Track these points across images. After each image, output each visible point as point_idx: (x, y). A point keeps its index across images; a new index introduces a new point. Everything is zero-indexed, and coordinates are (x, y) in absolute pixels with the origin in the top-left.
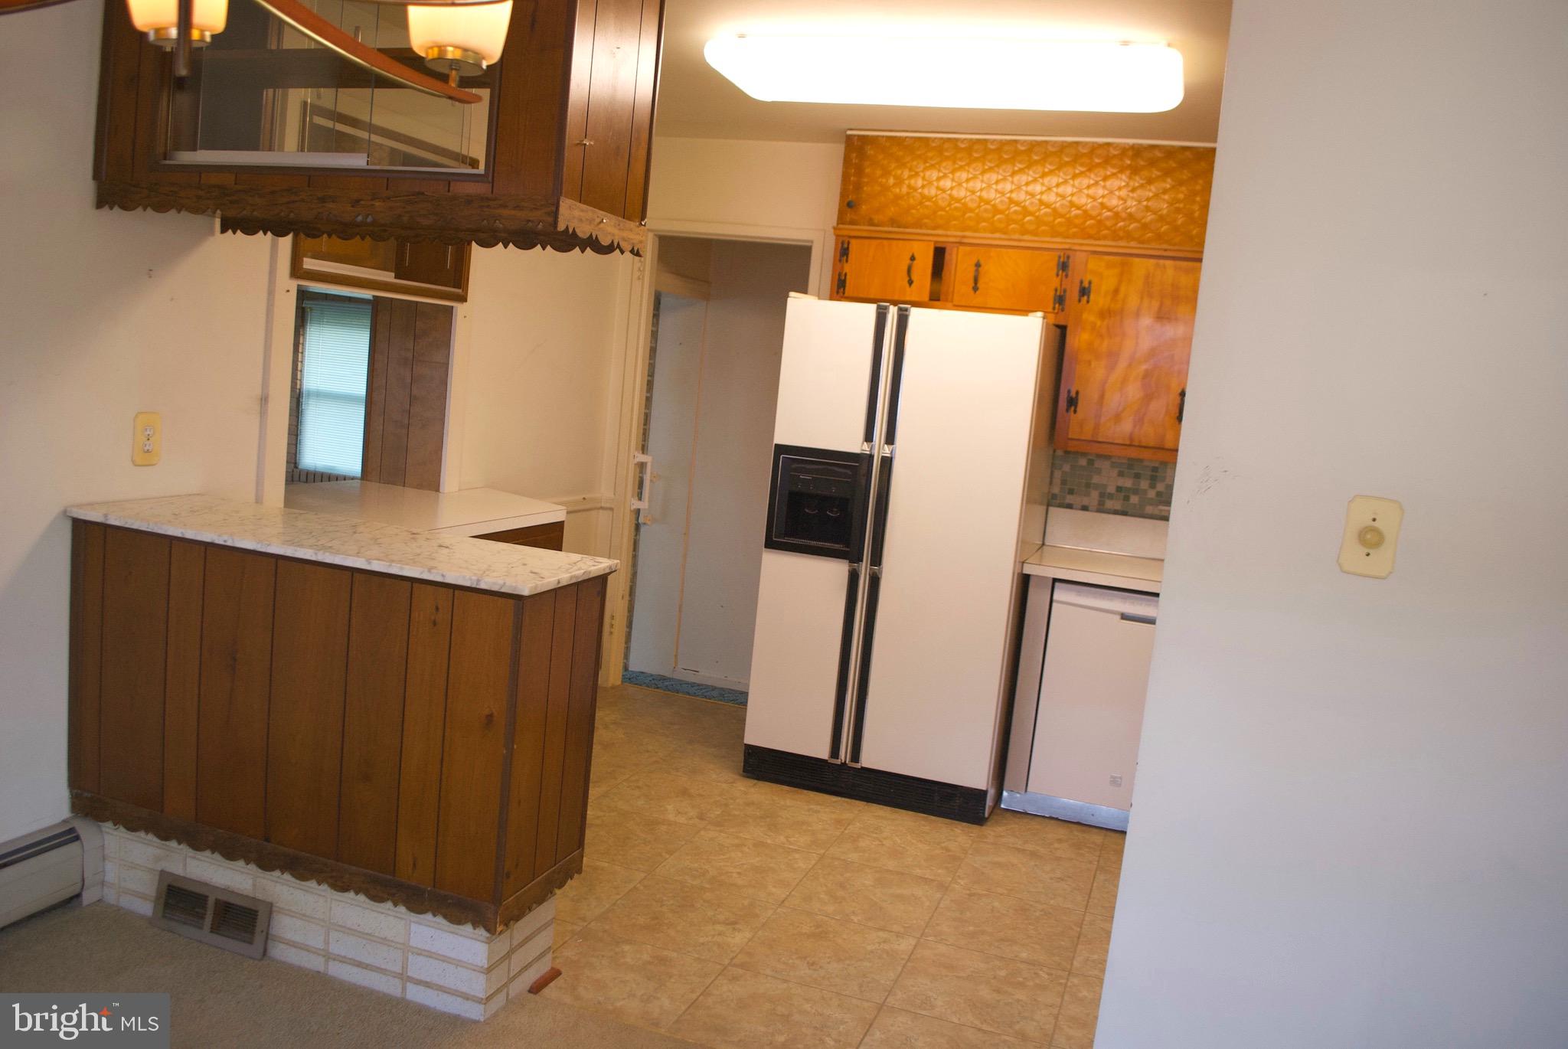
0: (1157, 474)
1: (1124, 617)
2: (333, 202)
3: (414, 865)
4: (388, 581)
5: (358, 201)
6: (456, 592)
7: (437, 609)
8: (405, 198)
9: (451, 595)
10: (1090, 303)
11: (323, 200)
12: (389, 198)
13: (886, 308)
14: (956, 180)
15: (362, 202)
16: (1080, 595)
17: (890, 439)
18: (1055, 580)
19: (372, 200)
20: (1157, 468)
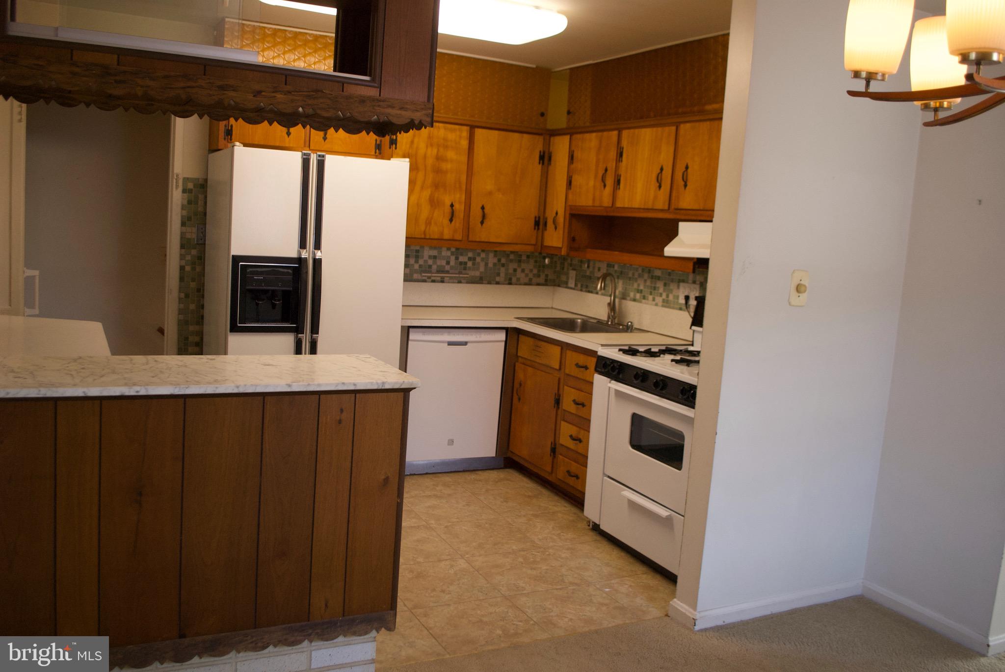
0: (419, 254)
1: (450, 344)
2: (233, 90)
3: (326, 605)
4: (297, 397)
5: (260, 92)
6: (358, 395)
7: (342, 411)
8: (306, 93)
9: (353, 398)
10: (397, 149)
11: (222, 88)
12: (290, 93)
13: (309, 155)
14: (307, 62)
15: (263, 93)
16: (424, 335)
17: (318, 246)
18: (409, 327)
19: (273, 92)
20: (419, 250)
